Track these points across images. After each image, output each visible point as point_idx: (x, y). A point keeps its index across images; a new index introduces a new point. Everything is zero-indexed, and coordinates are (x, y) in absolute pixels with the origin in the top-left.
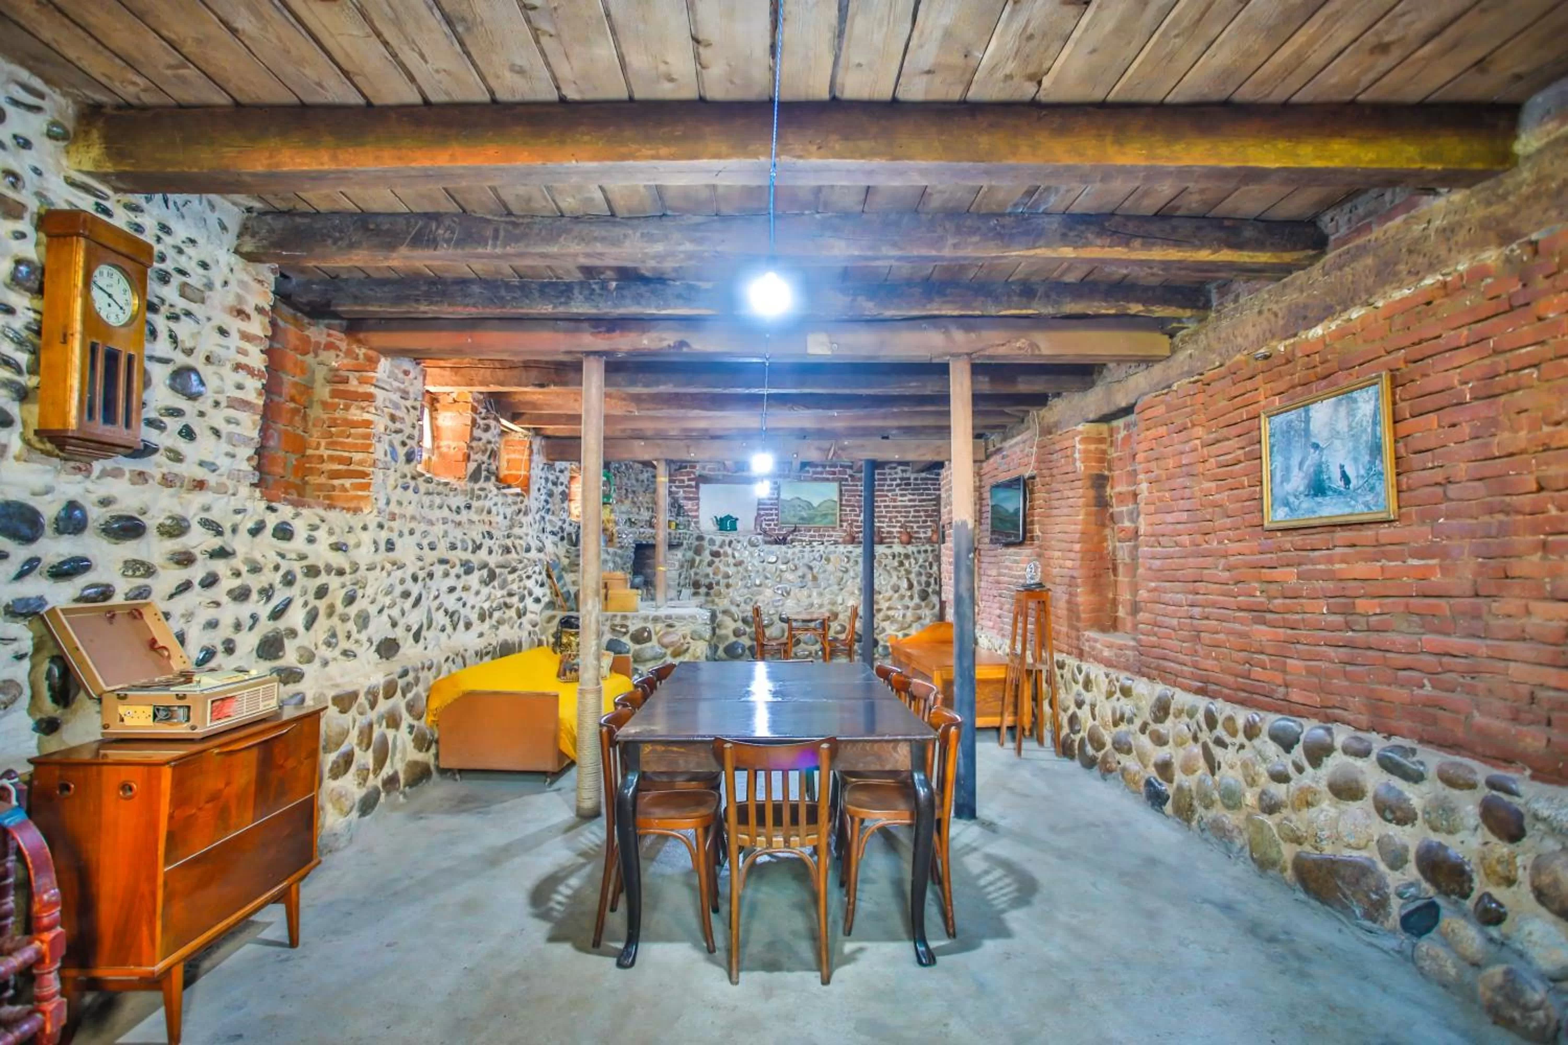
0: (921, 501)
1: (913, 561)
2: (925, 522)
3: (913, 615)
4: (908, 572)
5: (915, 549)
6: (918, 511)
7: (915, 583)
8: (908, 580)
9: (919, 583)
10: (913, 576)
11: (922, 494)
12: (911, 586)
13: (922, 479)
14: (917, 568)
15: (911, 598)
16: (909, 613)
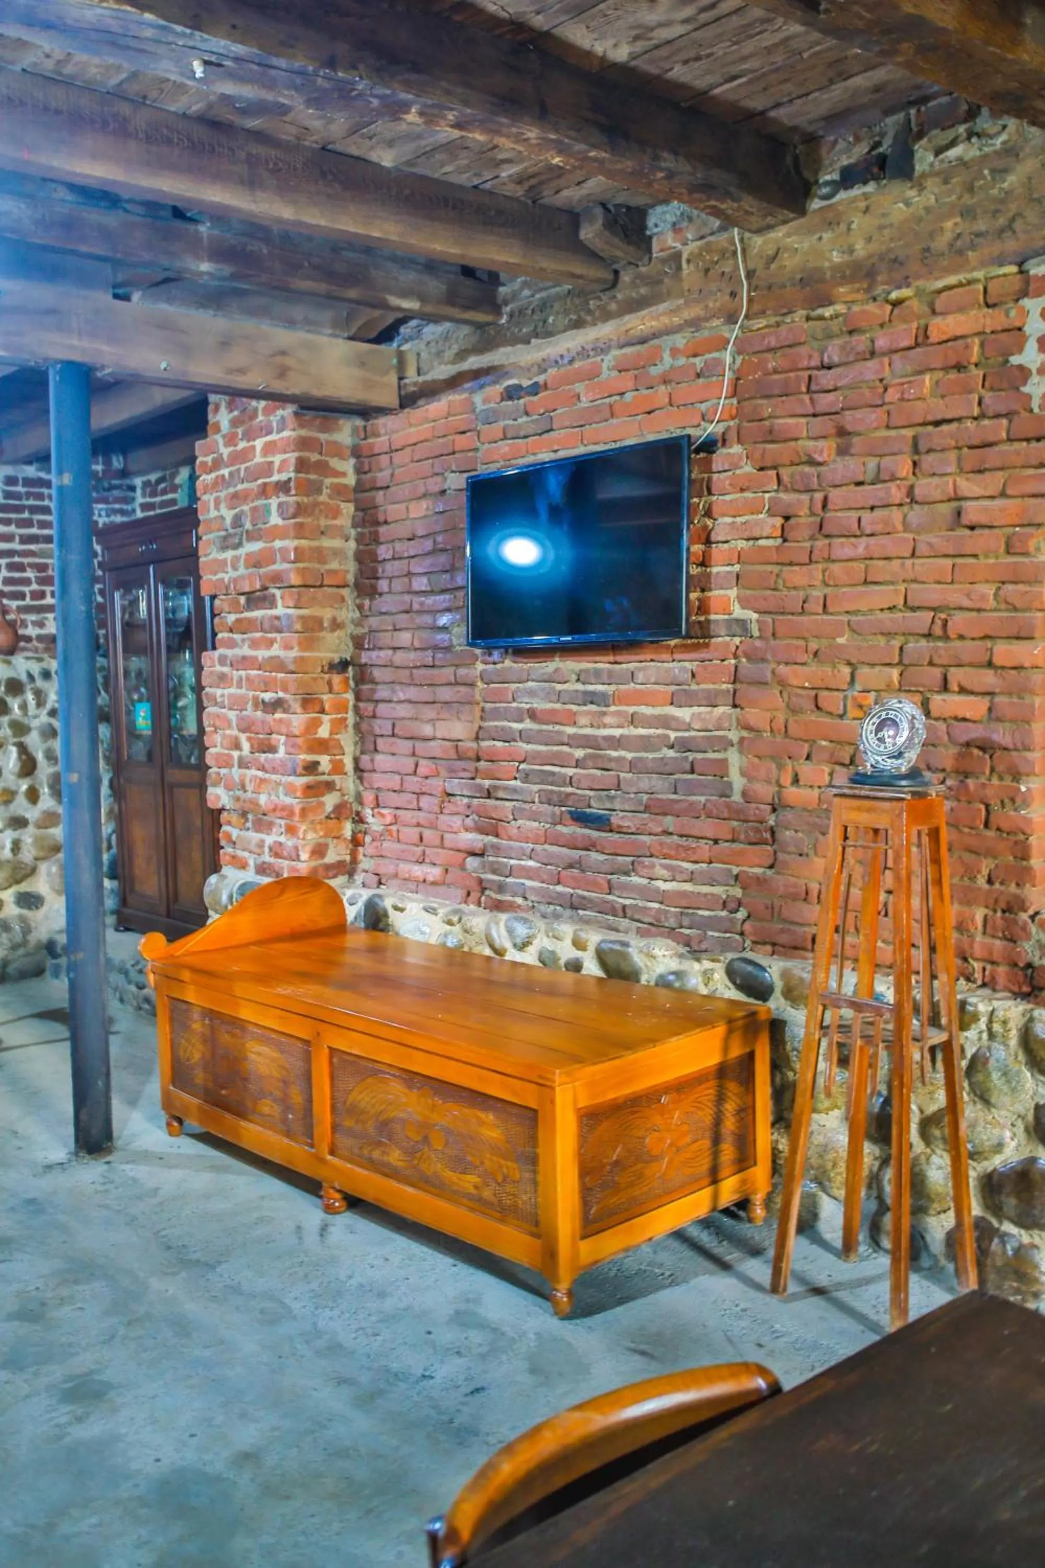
0: (25, 540)
1: (30, 697)
2: (42, 595)
3: (38, 841)
4: (20, 729)
5: (35, 668)
6: (20, 568)
7: (40, 757)
8: (23, 749)
9: (50, 756)
10: (33, 740)
11: (28, 523)
12: (28, 767)
13: (28, 482)
14: (44, 718)
15: (33, 796)
16: (28, 836)
